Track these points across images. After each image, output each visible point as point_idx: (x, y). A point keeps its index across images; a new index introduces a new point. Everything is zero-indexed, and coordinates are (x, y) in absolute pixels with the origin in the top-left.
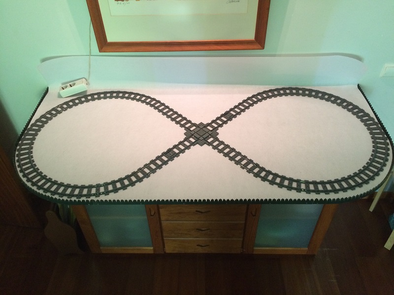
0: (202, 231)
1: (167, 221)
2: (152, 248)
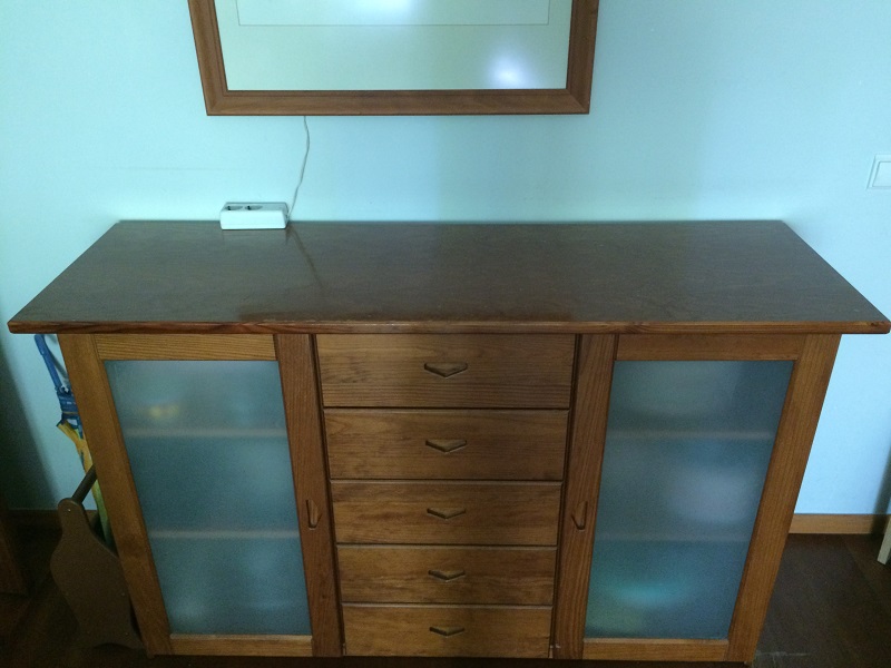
1: (354, 544)
2: (309, 638)
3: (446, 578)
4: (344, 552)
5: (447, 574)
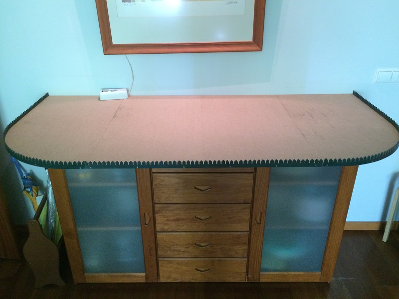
1: (163, 232)
2: (144, 274)
3: (202, 247)
4: (160, 236)
5: (203, 245)
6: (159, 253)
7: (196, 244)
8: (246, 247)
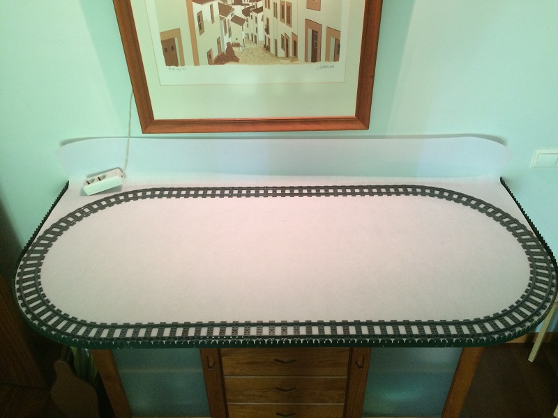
0: (284, 390)
1: (233, 375)
4: (228, 379)
6: (228, 397)
7: (277, 388)
8: (343, 392)
